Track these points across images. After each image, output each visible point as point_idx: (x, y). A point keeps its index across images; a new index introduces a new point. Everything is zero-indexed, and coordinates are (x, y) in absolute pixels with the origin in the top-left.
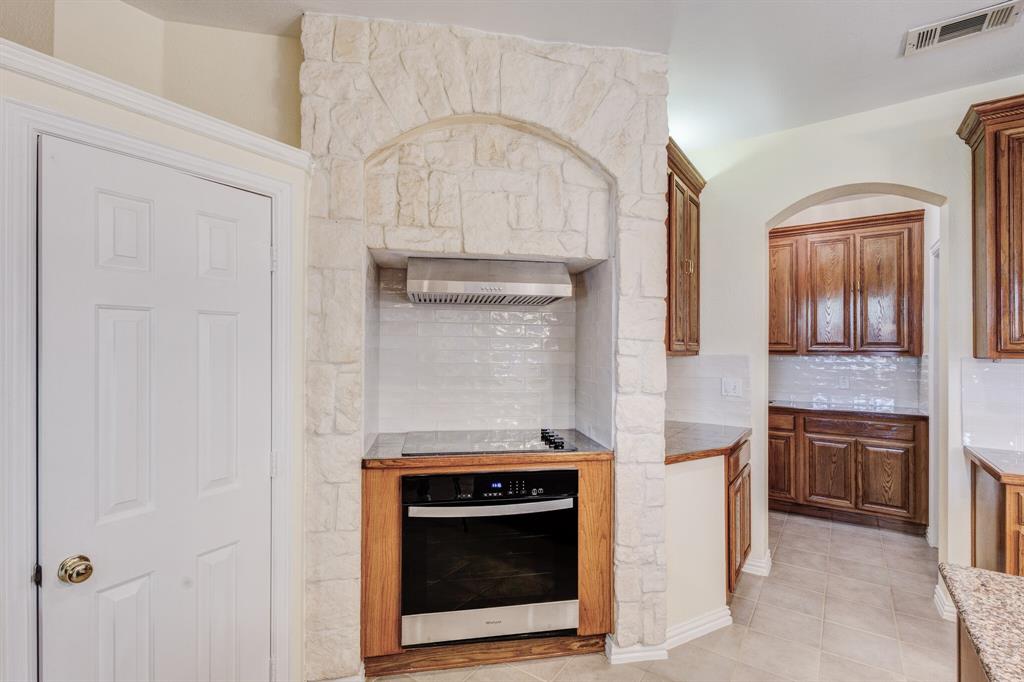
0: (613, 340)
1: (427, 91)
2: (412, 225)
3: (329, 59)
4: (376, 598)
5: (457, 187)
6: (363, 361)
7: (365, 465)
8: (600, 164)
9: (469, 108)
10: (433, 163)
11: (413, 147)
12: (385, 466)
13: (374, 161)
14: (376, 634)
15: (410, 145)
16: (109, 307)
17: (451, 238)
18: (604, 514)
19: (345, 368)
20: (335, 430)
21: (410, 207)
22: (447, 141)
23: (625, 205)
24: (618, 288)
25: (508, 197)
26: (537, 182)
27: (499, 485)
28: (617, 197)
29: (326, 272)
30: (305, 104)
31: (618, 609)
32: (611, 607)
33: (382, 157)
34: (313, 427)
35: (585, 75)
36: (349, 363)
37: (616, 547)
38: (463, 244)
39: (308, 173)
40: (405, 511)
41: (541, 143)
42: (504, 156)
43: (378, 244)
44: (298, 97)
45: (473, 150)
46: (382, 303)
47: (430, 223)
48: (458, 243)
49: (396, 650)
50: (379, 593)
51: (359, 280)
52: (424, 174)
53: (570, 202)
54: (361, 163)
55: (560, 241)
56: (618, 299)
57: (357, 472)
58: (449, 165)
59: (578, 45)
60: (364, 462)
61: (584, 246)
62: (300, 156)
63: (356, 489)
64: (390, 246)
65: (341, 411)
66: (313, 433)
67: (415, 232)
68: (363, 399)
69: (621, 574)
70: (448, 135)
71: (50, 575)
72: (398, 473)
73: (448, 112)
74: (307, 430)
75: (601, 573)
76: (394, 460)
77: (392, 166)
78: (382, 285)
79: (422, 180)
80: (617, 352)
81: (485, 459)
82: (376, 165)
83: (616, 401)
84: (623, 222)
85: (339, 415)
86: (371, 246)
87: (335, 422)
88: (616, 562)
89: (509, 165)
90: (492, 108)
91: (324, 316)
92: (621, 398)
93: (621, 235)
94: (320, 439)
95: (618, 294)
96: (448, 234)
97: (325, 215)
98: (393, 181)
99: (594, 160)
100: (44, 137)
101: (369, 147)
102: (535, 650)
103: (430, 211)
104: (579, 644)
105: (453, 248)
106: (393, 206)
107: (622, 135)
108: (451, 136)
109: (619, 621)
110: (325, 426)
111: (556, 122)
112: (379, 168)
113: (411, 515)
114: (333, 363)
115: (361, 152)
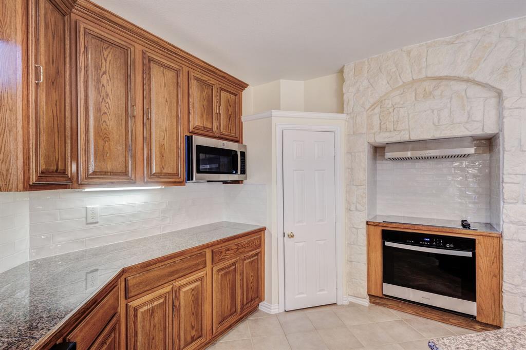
0: (501, 175)
1: (391, 78)
2: (386, 132)
3: (353, 79)
4: (373, 273)
5: (406, 113)
6: (366, 185)
7: (367, 223)
8: (490, 85)
9: (411, 79)
10: (395, 105)
11: (386, 100)
12: (376, 225)
13: (370, 110)
14: (373, 287)
15: (385, 100)
16: (296, 170)
17: (404, 134)
18: (495, 264)
19: (360, 187)
20: (356, 209)
21: (385, 125)
22: (402, 94)
23: (507, 104)
24: (504, 148)
25: (433, 112)
26: (450, 101)
27: (428, 240)
28: (502, 99)
29: (353, 154)
30: (345, 96)
31: (505, 315)
32: (500, 314)
33: (373, 107)
34: (349, 208)
35: (478, 43)
36: (361, 186)
37: (503, 283)
38: (410, 136)
39: (346, 120)
40: (384, 243)
41: (452, 83)
42: (431, 93)
43: (372, 141)
44: (343, 94)
45: (415, 95)
46: (377, 162)
47: (394, 130)
48: (408, 136)
49: (381, 296)
50: (374, 271)
51: (364, 155)
52: (391, 110)
53: (471, 107)
54: (365, 113)
55: (465, 127)
56: (504, 153)
57: (365, 225)
58: (403, 104)
59: (474, 30)
60: (367, 222)
61: (482, 127)
62: (343, 116)
63: (364, 231)
64: (377, 141)
65: (358, 203)
66: (349, 210)
67: (387, 134)
68: (367, 198)
69: (506, 297)
70: (402, 91)
71: (286, 235)
72: (381, 228)
73: (401, 83)
74: (347, 208)
75: (493, 294)
76: (379, 223)
77: (377, 110)
78: (378, 154)
79: (390, 113)
80: (503, 181)
81: (421, 228)
82: (371, 111)
83: (503, 207)
84: (506, 113)
85: (358, 204)
86: (370, 142)
87: (356, 207)
88: (503, 290)
89: (434, 97)
90: (423, 76)
91: (352, 169)
92: (506, 205)
93: (505, 120)
94: (351, 212)
95: (504, 151)
96: (403, 133)
97: (352, 133)
98: (378, 116)
99: (485, 84)
100: (284, 131)
101: (367, 106)
102: (451, 320)
103: (394, 125)
104: (480, 327)
105: (406, 138)
106: (378, 126)
107: (506, 66)
108: (404, 91)
109: (506, 321)
110: (353, 208)
111: (460, 72)
112: (372, 112)
113: (386, 245)
114: (355, 185)
115: (365, 108)
